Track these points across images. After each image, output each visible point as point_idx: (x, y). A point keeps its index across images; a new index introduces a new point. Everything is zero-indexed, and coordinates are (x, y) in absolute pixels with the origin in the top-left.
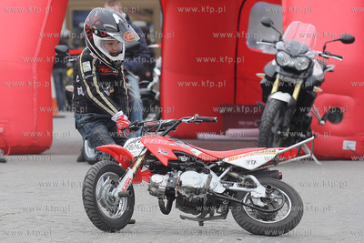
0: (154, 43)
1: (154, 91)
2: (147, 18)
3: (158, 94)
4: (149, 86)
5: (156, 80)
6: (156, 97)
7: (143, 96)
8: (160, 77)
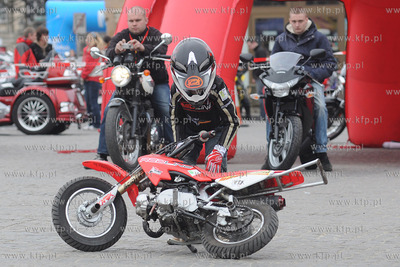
0: (338, 51)
1: (339, 99)
2: (331, 26)
3: (343, 102)
4: (334, 94)
5: (340, 88)
6: (341, 105)
7: (328, 104)
8: (345, 85)
